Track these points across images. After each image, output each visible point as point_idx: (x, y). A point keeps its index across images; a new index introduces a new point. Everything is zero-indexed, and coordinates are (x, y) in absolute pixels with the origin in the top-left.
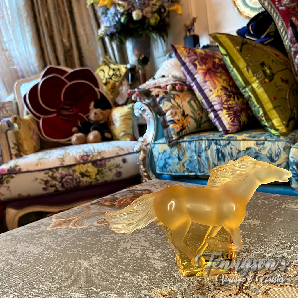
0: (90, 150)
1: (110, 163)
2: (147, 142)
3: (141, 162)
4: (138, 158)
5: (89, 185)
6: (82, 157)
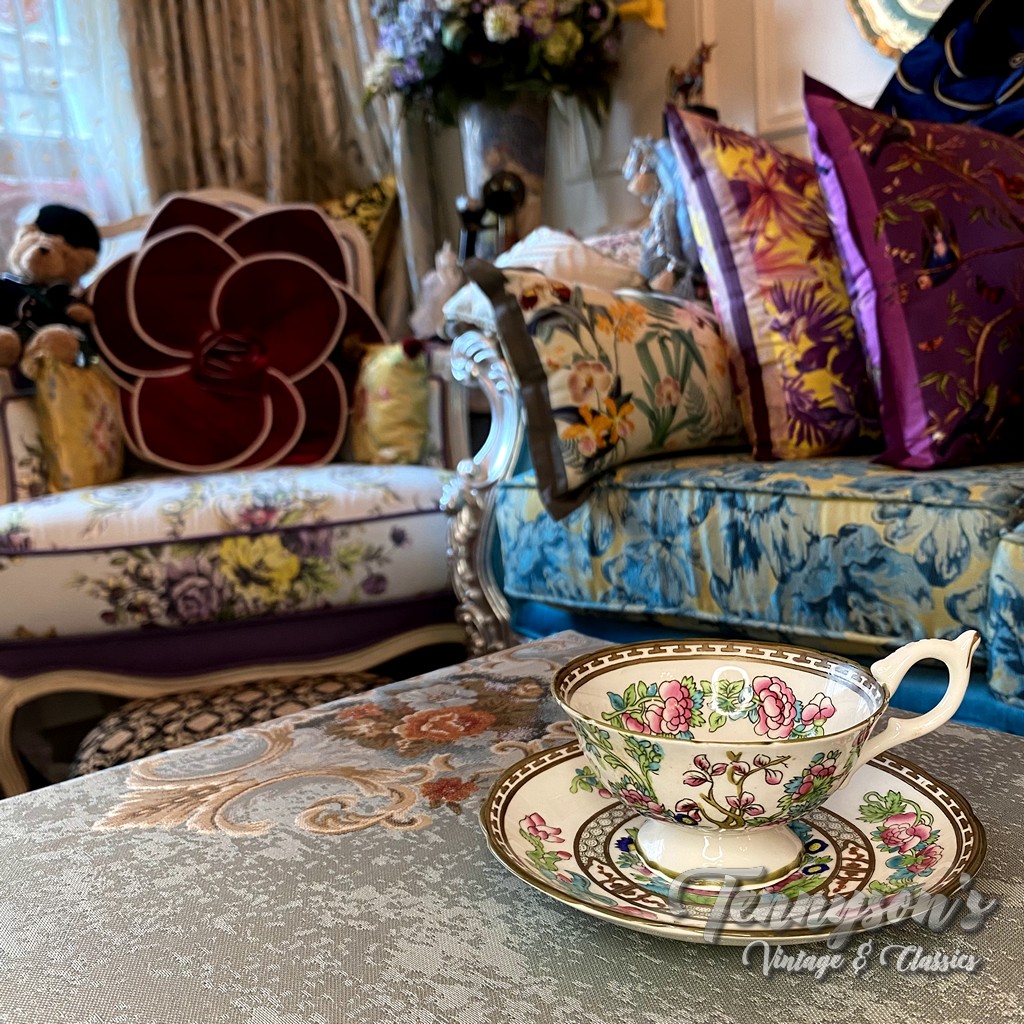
0: (280, 491)
1: (345, 542)
2: (487, 477)
3: (462, 549)
4: (452, 533)
5: (265, 615)
6: (248, 514)
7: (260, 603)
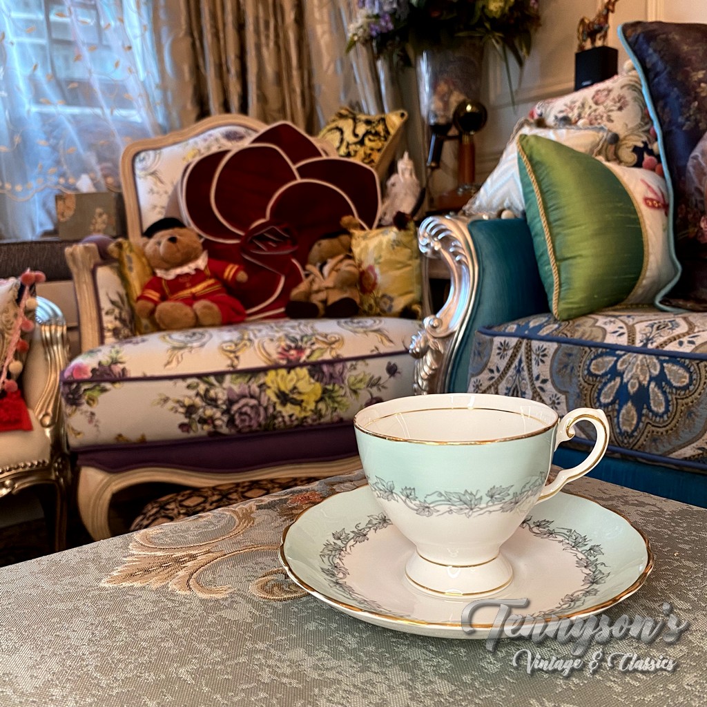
1: (354, 373)
6: (284, 352)
7: (294, 418)
